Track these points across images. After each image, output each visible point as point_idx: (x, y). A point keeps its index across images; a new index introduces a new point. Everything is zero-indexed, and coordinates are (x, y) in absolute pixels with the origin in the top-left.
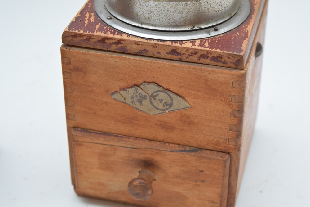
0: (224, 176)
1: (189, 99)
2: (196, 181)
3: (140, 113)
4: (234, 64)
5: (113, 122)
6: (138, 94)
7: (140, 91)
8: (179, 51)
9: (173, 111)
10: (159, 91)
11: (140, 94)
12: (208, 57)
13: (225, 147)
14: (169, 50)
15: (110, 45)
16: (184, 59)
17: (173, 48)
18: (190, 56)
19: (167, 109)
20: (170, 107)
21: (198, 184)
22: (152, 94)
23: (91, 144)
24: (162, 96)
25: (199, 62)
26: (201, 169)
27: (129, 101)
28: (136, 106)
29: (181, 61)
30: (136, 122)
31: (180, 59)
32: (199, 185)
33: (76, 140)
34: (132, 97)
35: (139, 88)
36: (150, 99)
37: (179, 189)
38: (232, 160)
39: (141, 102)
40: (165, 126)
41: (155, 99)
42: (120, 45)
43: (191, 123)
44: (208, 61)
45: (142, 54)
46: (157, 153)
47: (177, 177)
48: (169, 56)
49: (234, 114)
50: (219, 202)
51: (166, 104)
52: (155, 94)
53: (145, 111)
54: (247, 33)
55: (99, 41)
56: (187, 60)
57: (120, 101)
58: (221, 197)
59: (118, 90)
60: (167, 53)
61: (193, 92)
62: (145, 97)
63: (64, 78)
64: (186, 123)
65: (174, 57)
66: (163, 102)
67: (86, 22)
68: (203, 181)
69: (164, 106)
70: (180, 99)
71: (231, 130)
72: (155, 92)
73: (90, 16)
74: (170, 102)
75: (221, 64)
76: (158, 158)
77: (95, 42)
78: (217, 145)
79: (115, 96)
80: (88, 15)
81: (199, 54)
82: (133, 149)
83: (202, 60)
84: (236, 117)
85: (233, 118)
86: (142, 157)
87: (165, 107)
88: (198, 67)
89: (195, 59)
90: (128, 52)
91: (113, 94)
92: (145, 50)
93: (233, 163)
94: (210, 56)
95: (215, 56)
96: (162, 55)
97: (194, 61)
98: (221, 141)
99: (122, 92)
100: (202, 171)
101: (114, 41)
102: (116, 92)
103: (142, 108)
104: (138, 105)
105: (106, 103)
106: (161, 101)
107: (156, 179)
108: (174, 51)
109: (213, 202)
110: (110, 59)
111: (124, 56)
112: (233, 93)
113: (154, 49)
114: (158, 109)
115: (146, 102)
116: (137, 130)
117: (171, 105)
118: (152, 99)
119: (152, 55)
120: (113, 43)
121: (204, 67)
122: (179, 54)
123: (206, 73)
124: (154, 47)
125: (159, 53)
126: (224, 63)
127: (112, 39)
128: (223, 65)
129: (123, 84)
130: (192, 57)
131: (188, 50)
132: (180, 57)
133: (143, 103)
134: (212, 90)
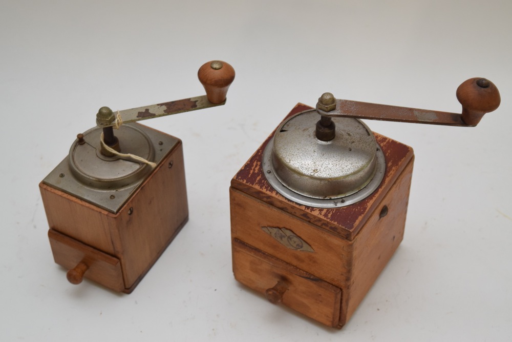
0: (335, 302)
1: (314, 247)
2: (316, 300)
3: (281, 245)
4: (345, 236)
5: (262, 244)
6: (279, 233)
8: (309, 216)
9: (303, 251)
10: (293, 236)
11: (281, 233)
12: (327, 226)
13: (338, 284)
14: (302, 213)
15: (263, 197)
16: (312, 222)
17: (305, 213)
19: (299, 248)
22: (289, 237)
23: (245, 254)
24: (296, 239)
25: (322, 227)
27: (273, 235)
30: (278, 249)
31: (309, 221)
32: (318, 303)
34: (276, 234)
35: (280, 230)
37: (305, 301)
38: (343, 293)
39: (281, 238)
40: (298, 259)
41: (291, 240)
43: (315, 262)
44: (328, 228)
45: (283, 210)
46: (290, 274)
47: (304, 293)
48: (302, 217)
49: (344, 266)
51: (298, 245)
53: (284, 244)
55: (256, 192)
56: (314, 223)
57: (267, 233)
59: (266, 226)
60: (301, 215)
61: (317, 244)
62: (284, 237)
63: (231, 207)
64: (312, 261)
65: (305, 218)
66: (297, 243)
67: (252, 172)
68: (321, 301)
70: (307, 245)
71: (342, 275)
72: (291, 236)
73: (256, 166)
74: (301, 245)
75: (336, 233)
76: (290, 277)
77: (254, 192)
78: (332, 281)
79: (264, 229)
80: (255, 164)
81: (322, 222)
83: (324, 226)
85: (343, 268)
86: (280, 273)
87: (298, 247)
90: (275, 205)
91: (263, 227)
92: (286, 208)
93: (344, 295)
94: (330, 226)
95: (333, 226)
96: (297, 215)
97: (319, 225)
98: (336, 279)
99: (268, 228)
100: (320, 295)
101: (265, 195)
103: (282, 242)
104: (279, 240)
105: (258, 231)
106: (295, 242)
107: (289, 289)
109: (327, 316)
111: (271, 207)
112: (343, 253)
114: (292, 246)
115: (285, 239)
116: (278, 253)
117: (302, 247)
118: (289, 240)
119: (291, 213)
120: (265, 197)
122: (308, 218)
124: (292, 208)
125: (295, 213)
126: (339, 233)
127: (264, 193)
129: (270, 224)
130: (317, 222)
131: (315, 217)
133: (283, 239)
134: (329, 247)
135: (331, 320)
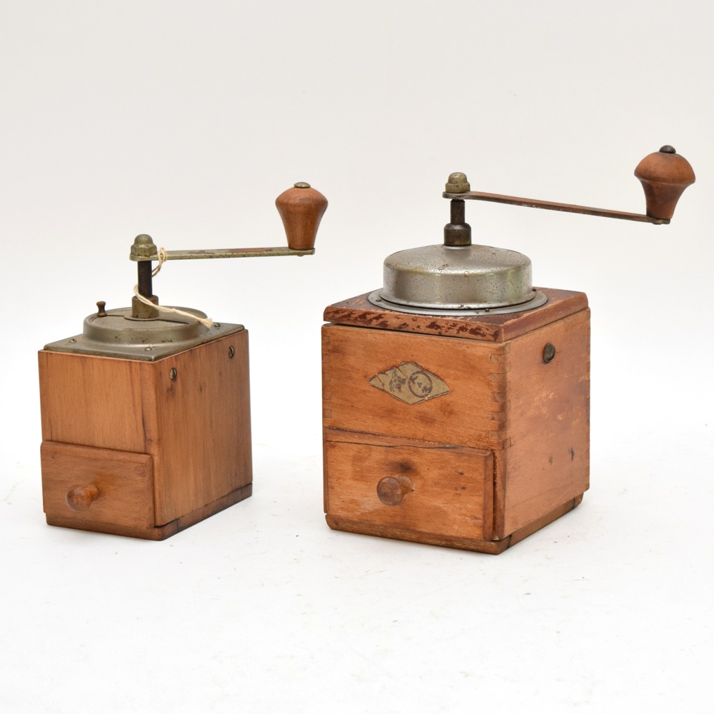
0: (485, 479)
1: (448, 381)
2: (456, 489)
3: (399, 403)
4: (493, 336)
5: (370, 417)
6: (396, 378)
7: (399, 373)
8: (438, 323)
9: (433, 398)
10: (418, 372)
11: (399, 377)
12: (466, 330)
13: (487, 442)
14: (428, 323)
15: (371, 320)
16: (443, 333)
17: (433, 321)
18: (449, 328)
19: (427, 395)
20: (429, 392)
21: (459, 492)
22: (411, 377)
23: (345, 444)
24: (421, 378)
25: (458, 336)
26: (460, 471)
27: (387, 388)
28: (395, 394)
29: (440, 335)
30: (395, 415)
31: (440, 333)
32: (460, 494)
33: (329, 440)
34: (391, 383)
35: (397, 370)
36: (409, 383)
37: (438, 503)
38: (497, 460)
39: (399, 388)
40: (426, 419)
41: (414, 383)
42: (381, 320)
43: (451, 413)
44: (467, 334)
45: (402, 330)
46: (415, 452)
47: (436, 484)
48: (429, 330)
49: (495, 398)
50: (481, 517)
51: (425, 389)
52: (414, 376)
53: (403, 398)
54: (520, 316)
55: (360, 317)
56: (447, 334)
57: (378, 388)
58: (485, 509)
59: (377, 374)
60: (427, 327)
61: (452, 372)
62: (403, 381)
63: (323, 363)
64: (447, 413)
65: (436, 332)
66: (422, 386)
68: (464, 488)
69: (423, 391)
70: (439, 381)
71: (493, 419)
72: (414, 374)
74: (429, 386)
75: (479, 337)
76: (415, 459)
77: (356, 318)
78: (479, 441)
79: (373, 382)
82: (389, 448)
83: (461, 334)
84: (496, 401)
85: (494, 403)
86: (398, 458)
87: (424, 394)
88: (456, 340)
89: (454, 332)
90: (388, 327)
91: (371, 379)
92: (405, 324)
93: (497, 465)
94: (469, 328)
95: (474, 327)
96: (422, 330)
97: (453, 335)
98: (484, 434)
99: (381, 376)
100: (462, 474)
101: (374, 316)
102: (374, 377)
104: (396, 393)
105: (364, 391)
106: (420, 385)
107: (414, 489)
108: (433, 325)
109: (476, 518)
110: (369, 335)
111: (383, 332)
112: (492, 371)
113: (414, 323)
114: (417, 395)
115: (405, 387)
116: (395, 425)
117: (430, 390)
118: (411, 383)
119: (412, 330)
120: (374, 318)
121: (461, 341)
122: (438, 327)
123: (464, 347)
124: (414, 320)
125: (419, 327)
126: (483, 335)
127: (373, 313)
128: (484, 338)
129: (381, 366)
130: (451, 330)
131: (447, 322)
132: (439, 330)
133: (402, 389)
134: (470, 368)
135: (480, 522)
